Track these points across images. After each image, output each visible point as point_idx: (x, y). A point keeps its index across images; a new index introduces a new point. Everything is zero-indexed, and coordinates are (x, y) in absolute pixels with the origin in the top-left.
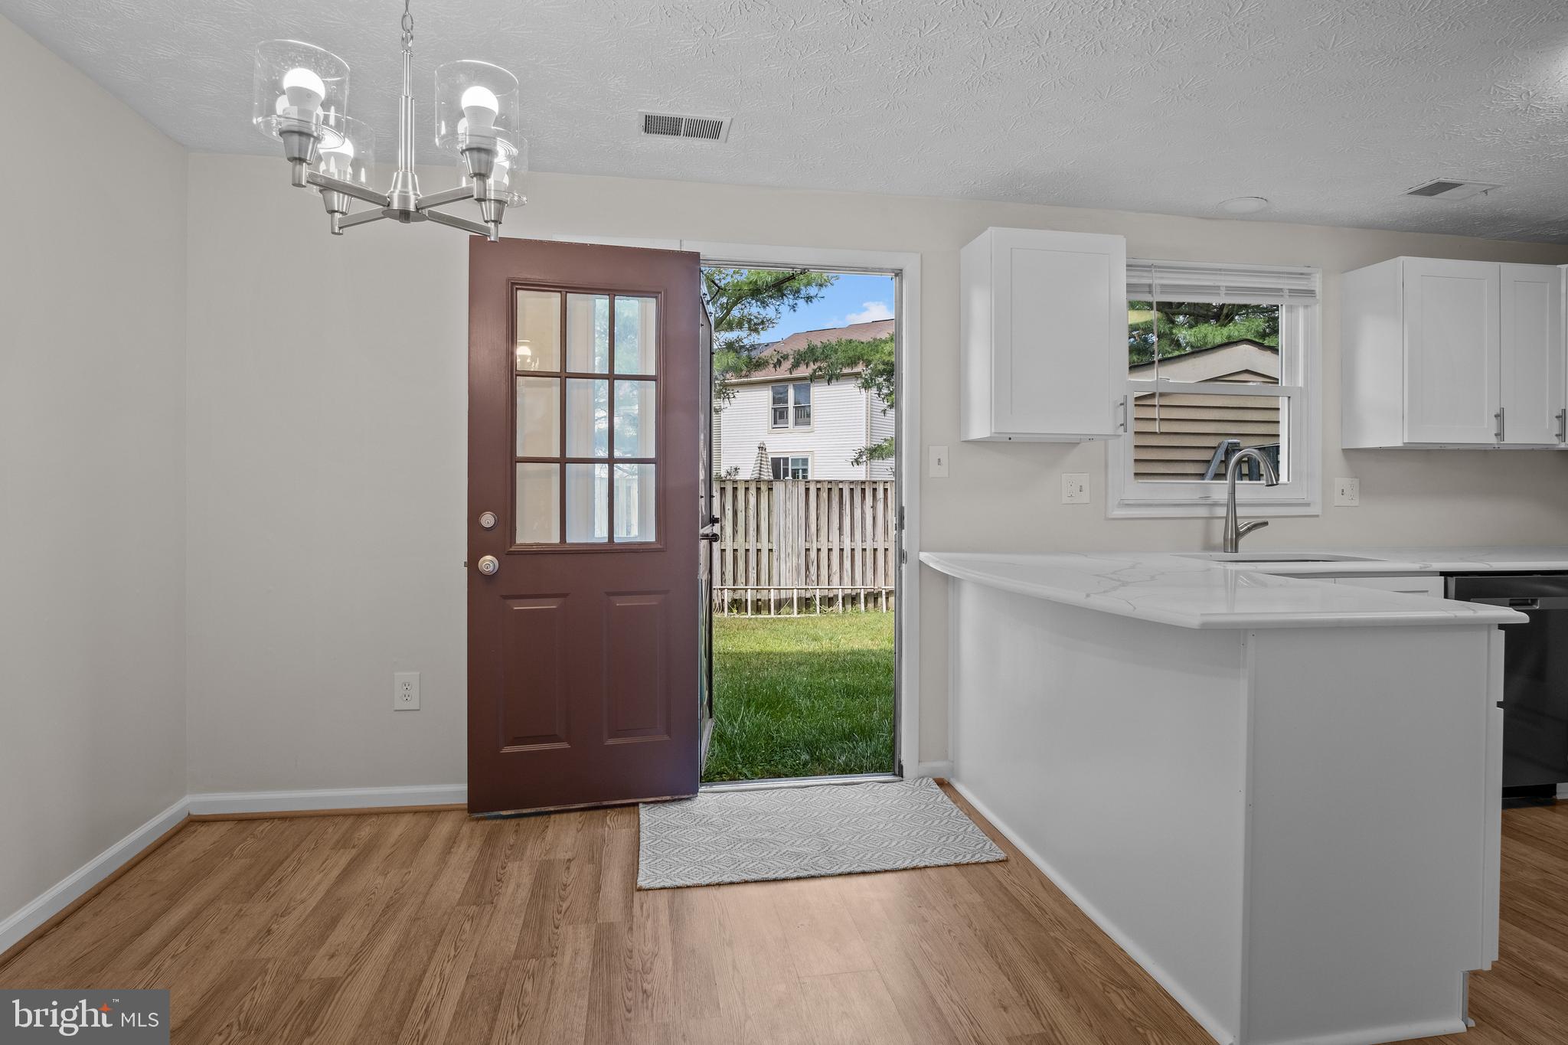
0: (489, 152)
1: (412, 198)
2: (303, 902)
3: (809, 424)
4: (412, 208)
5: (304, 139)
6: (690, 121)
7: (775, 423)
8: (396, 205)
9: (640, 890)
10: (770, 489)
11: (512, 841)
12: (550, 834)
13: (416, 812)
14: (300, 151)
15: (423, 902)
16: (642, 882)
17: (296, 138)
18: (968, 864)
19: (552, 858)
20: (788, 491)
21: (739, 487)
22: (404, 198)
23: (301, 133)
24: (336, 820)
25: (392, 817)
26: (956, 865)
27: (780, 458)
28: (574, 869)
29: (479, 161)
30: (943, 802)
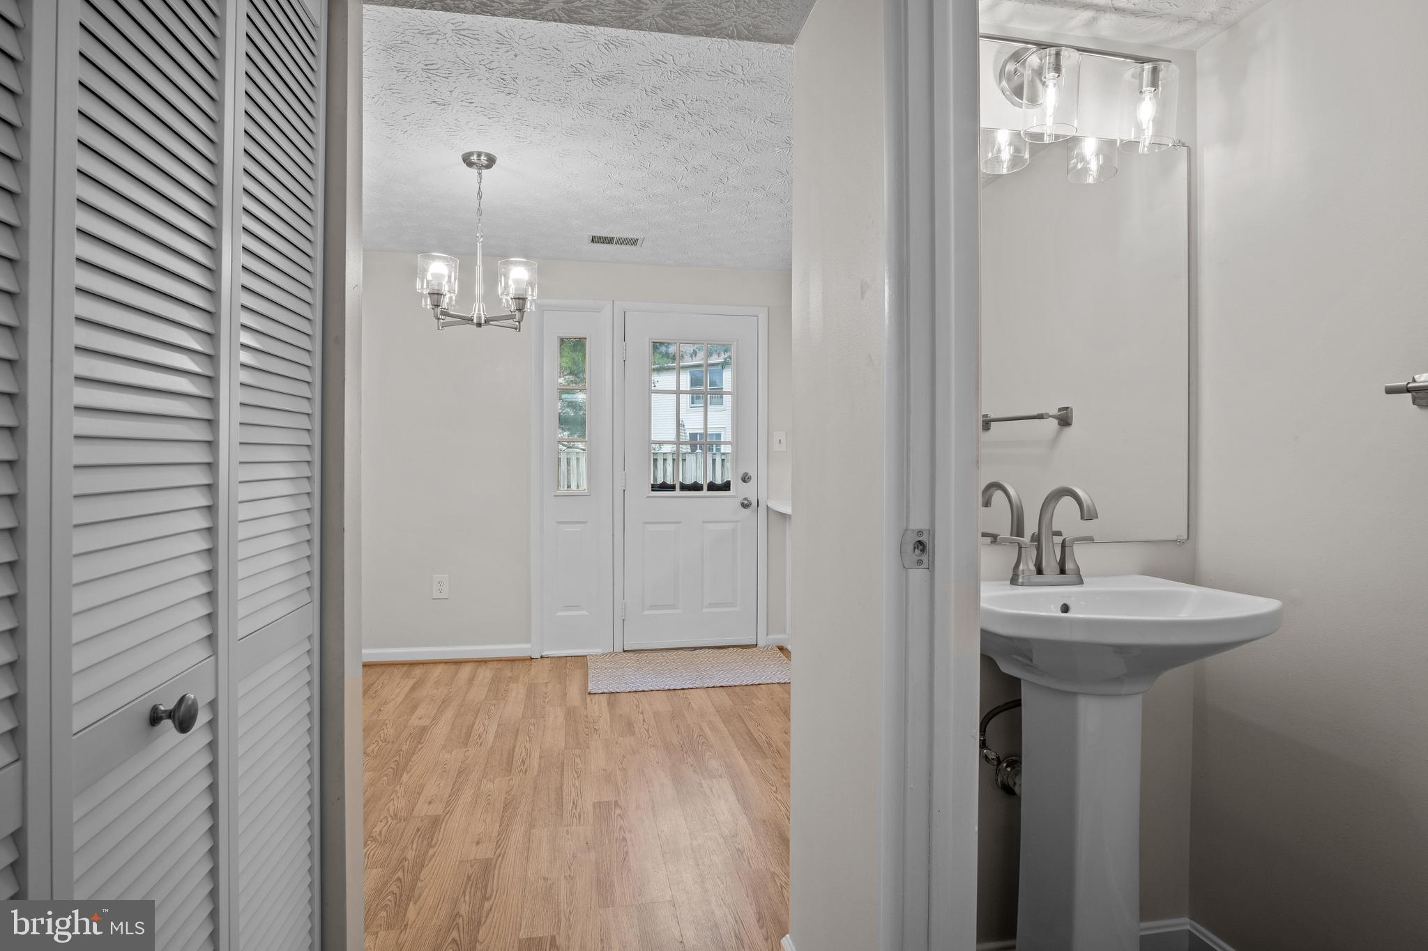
0: (524, 299)
1: (483, 316)
2: (393, 699)
3: (722, 404)
4: (483, 321)
5: (439, 296)
6: (618, 239)
7: (693, 403)
8: (475, 321)
9: (589, 694)
10: (684, 460)
11: (510, 675)
12: (533, 672)
13: (446, 663)
14: (437, 302)
15: (464, 699)
16: (591, 688)
17: (436, 296)
18: (785, 683)
19: (536, 682)
20: (698, 461)
21: (659, 458)
22: (479, 318)
23: (438, 294)
24: (398, 666)
25: (431, 665)
26: (778, 683)
27: (697, 433)
28: (550, 686)
29: (519, 304)
30: (779, 657)
